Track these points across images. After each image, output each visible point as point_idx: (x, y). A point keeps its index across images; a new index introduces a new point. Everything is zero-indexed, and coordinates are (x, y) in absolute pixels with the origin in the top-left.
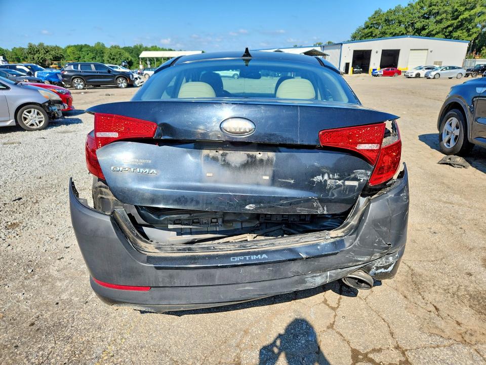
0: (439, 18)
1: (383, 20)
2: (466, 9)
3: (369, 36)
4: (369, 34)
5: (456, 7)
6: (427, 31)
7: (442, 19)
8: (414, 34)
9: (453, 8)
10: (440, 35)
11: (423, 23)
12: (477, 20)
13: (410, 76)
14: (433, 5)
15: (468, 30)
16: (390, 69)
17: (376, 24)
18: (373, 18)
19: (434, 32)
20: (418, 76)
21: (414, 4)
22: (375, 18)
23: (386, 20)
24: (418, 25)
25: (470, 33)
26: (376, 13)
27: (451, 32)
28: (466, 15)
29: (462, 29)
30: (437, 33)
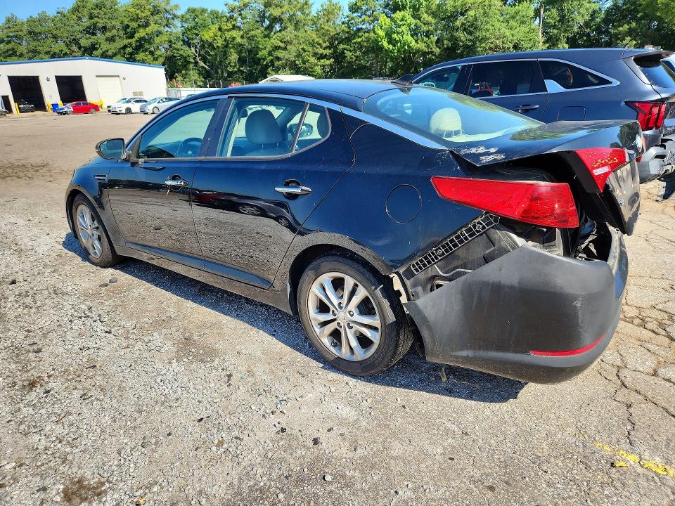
0: (109, 34)
1: (25, 32)
2: (139, 26)
3: (10, 56)
4: (11, 52)
5: (126, 22)
6: (99, 51)
7: (113, 36)
8: (83, 55)
9: (122, 23)
10: (119, 56)
11: (91, 40)
12: (157, 40)
13: (119, 112)
14: (96, 17)
15: (152, 53)
16: (81, 102)
17: (16, 37)
18: (6, 28)
19: (110, 53)
20: (129, 111)
21: (66, 12)
22: (9, 27)
23: (30, 33)
24: (85, 42)
25: (155, 56)
26: (8, 20)
27: (131, 54)
28: (141, 33)
29: (143, 51)
30: (115, 55)
